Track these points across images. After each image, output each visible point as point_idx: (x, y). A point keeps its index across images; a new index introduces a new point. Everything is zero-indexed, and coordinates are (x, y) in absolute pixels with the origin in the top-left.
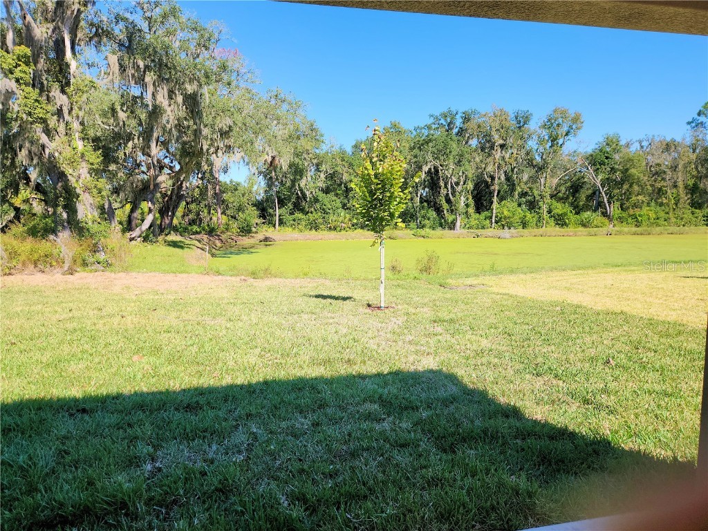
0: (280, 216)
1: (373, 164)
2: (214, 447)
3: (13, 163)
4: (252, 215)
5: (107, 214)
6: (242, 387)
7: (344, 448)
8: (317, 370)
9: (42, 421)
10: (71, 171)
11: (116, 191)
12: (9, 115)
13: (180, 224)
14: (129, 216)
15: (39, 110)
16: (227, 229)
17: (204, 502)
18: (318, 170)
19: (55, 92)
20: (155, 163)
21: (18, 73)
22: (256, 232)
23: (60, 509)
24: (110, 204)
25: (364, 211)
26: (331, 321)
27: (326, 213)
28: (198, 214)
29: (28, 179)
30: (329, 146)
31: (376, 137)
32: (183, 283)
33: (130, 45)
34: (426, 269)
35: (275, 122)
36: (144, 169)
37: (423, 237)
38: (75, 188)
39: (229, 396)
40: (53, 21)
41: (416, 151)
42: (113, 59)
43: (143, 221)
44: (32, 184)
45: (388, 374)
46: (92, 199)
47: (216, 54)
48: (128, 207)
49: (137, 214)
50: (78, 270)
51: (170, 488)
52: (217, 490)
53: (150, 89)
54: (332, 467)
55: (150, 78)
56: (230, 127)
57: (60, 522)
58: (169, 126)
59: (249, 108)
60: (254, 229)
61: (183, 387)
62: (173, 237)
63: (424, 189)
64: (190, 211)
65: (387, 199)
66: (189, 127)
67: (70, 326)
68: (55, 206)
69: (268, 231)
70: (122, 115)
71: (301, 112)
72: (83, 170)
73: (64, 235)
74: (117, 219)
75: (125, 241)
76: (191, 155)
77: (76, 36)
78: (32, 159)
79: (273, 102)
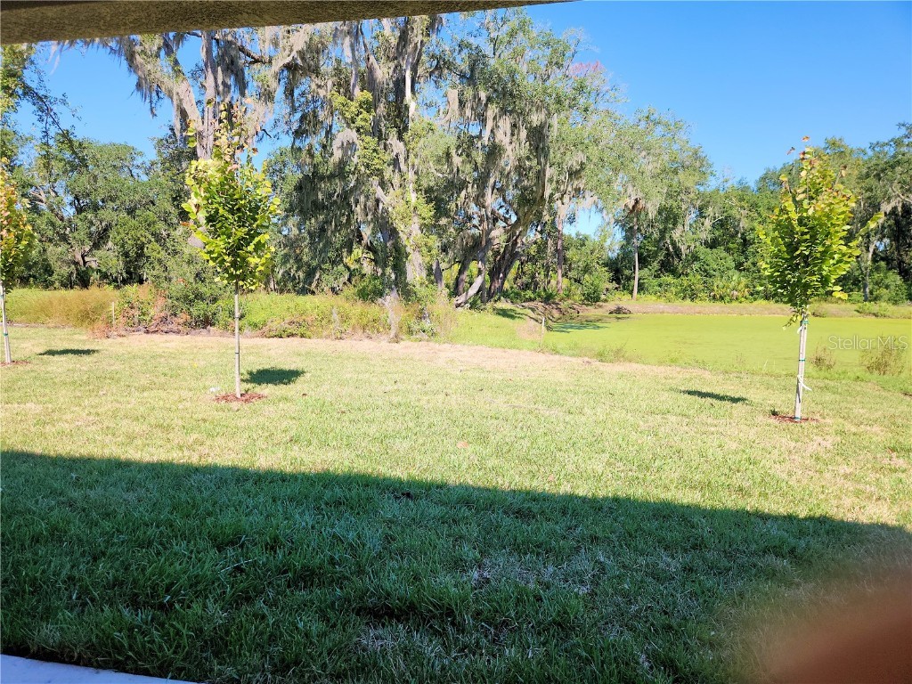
0: (639, 279)
1: (798, 204)
2: (551, 569)
3: (349, 220)
4: (602, 278)
5: (434, 274)
6: (584, 500)
7: (733, 611)
8: (691, 495)
9: (369, 499)
10: (402, 227)
11: (444, 249)
12: (347, 168)
13: (512, 288)
14: (457, 279)
15: (376, 161)
16: (568, 296)
17: (539, 634)
18: (701, 215)
19: (393, 140)
20: (489, 214)
21: (359, 122)
22: (606, 301)
23: (386, 599)
24: (438, 264)
25: (776, 274)
26: (713, 429)
27: (708, 275)
28: (533, 277)
29: (360, 237)
30: (721, 180)
31: (805, 164)
32: (513, 360)
33: (472, 75)
34: (880, 367)
35: (644, 153)
36: (476, 222)
37: (876, 315)
38: (406, 246)
39: (570, 507)
40: (396, 58)
41: (872, 181)
42: (453, 95)
43: (471, 284)
44: (364, 242)
45: (806, 519)
46: (421, 258)
47: (570, 72)
48: (457, 267)
49: (465, 277)
50: (404, 337)
51: (500, 606)
52: (554, 622)
53: (490, 124)
54: (713, 633)
55: (492, 110)
56: (582, 164)
57: (386, 614)
58: (508, 168)
59: (608, 137)
60: (603, 297)
61: (512, 487)
62: (504, 304)
63: (881, 240)
64: (524, 273)
65: (818, 255)
66: (531, 168)
67: (395, 400)
68: (385, 266)
69: (623, 300)
70: (457, 160)
71: (682, 136)
72: (415, 225)
73: (391, 300)
74: (444, 282)
75: (451, 308)
76: (531, 204)
77: (416, 73)
78: (367, 215)
79: (643, 124)
